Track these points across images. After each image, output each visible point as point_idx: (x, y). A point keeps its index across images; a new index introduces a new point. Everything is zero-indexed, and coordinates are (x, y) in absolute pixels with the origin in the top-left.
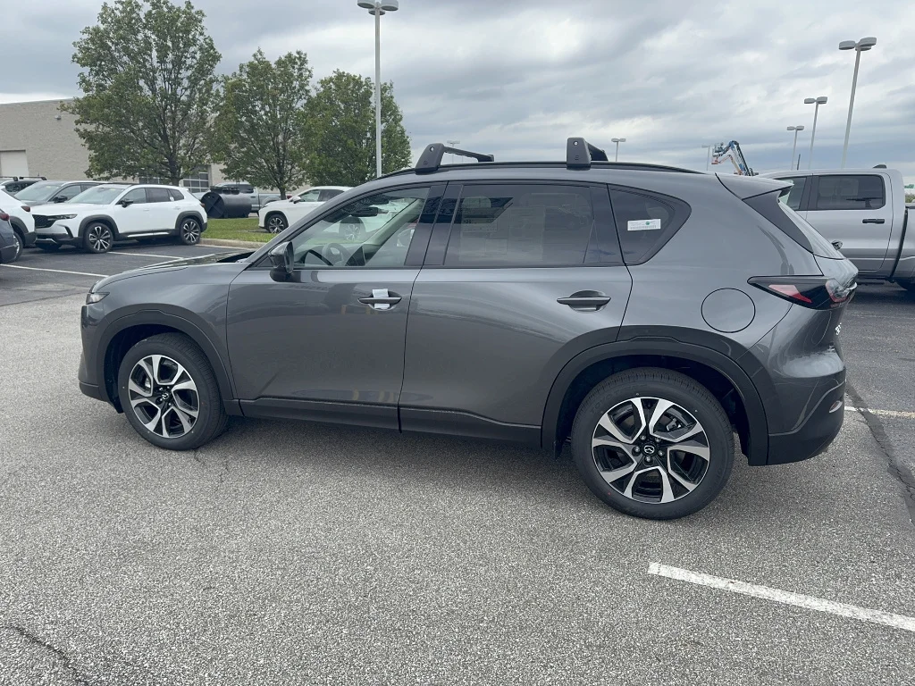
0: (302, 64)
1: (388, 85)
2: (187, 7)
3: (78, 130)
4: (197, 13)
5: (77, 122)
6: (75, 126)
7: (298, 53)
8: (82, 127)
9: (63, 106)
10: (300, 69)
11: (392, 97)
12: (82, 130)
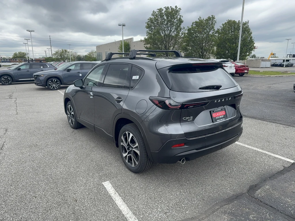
0: (213, 19)
1: (247, 22)
2: (176, 8)
3: (145, 46)
4: (179, 9)
5: (144, 44)
6: (144, 46)
7: (212, 16)
8: (146, 46)
9: (141, 41)
10: (212, 21)
11: (248, 26)
12: (146, 47)
